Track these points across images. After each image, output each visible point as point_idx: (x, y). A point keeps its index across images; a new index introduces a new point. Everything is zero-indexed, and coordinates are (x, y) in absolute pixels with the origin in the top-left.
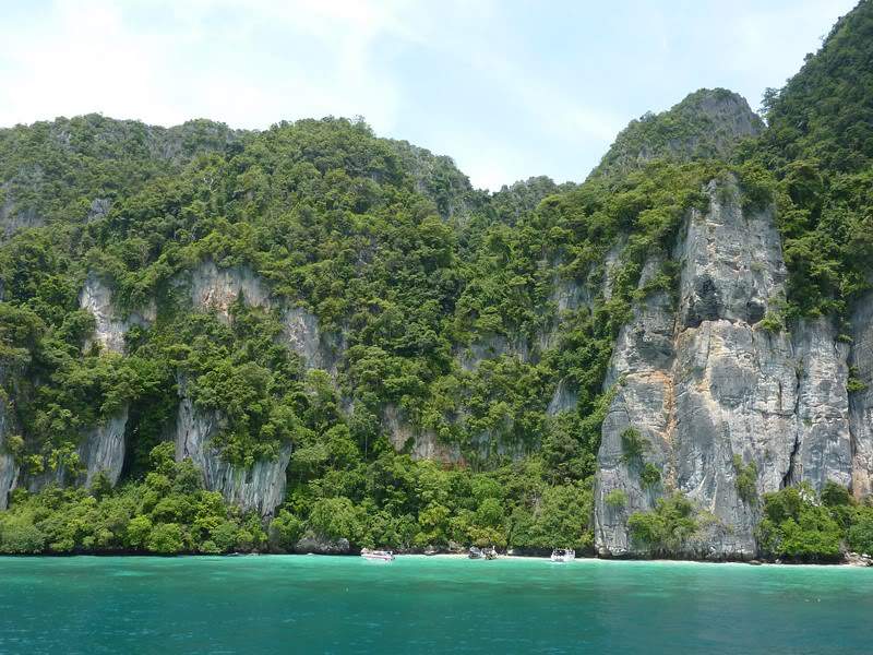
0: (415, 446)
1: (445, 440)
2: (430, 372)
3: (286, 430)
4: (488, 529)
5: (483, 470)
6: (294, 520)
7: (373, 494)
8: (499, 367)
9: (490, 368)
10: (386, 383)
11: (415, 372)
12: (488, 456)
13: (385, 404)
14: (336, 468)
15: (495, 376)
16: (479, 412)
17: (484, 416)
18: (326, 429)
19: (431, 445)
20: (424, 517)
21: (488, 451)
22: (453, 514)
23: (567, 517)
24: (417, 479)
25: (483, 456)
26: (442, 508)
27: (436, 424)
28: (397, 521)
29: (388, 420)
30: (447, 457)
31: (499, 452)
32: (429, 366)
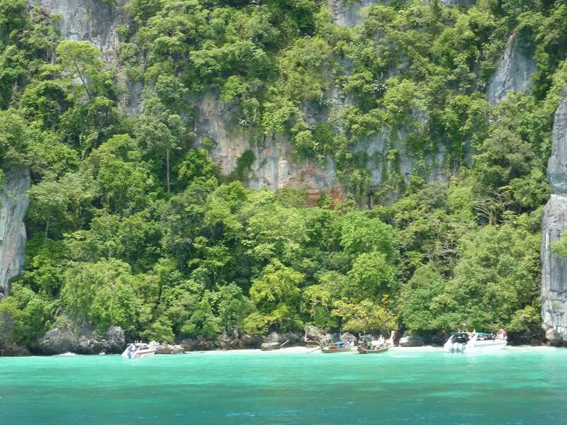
0: (255, 166)
1: (307, 153)
2: (275, 32)
3: (12, 152)
4: (366, 302)
5: (377, 202)
6: (36, 300)
7: (173, 251)
8: (400, 19)
9: (385, 18)
10: (198, 57)
11: (251, 33)
12: (384, 177)
13: (200, 94)
14: (113, 210)
15: (393, 33)
16: (366, 101)
17: (376, 106)
18: (97, 143)
19: (283, 163)
20: (260, 288)
21: (384, 170)
22: (311, 279)
23: (493, 279)
24: (245, 224)
25: (376, 178)
26: (288, 271)
27: (287, 124)
28: (215, 296)
29: (206, 122)
30: (312, 182)
31: (405, 168)
32: (275, 22)
